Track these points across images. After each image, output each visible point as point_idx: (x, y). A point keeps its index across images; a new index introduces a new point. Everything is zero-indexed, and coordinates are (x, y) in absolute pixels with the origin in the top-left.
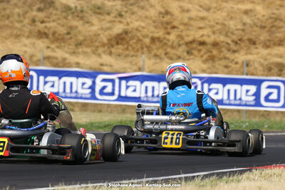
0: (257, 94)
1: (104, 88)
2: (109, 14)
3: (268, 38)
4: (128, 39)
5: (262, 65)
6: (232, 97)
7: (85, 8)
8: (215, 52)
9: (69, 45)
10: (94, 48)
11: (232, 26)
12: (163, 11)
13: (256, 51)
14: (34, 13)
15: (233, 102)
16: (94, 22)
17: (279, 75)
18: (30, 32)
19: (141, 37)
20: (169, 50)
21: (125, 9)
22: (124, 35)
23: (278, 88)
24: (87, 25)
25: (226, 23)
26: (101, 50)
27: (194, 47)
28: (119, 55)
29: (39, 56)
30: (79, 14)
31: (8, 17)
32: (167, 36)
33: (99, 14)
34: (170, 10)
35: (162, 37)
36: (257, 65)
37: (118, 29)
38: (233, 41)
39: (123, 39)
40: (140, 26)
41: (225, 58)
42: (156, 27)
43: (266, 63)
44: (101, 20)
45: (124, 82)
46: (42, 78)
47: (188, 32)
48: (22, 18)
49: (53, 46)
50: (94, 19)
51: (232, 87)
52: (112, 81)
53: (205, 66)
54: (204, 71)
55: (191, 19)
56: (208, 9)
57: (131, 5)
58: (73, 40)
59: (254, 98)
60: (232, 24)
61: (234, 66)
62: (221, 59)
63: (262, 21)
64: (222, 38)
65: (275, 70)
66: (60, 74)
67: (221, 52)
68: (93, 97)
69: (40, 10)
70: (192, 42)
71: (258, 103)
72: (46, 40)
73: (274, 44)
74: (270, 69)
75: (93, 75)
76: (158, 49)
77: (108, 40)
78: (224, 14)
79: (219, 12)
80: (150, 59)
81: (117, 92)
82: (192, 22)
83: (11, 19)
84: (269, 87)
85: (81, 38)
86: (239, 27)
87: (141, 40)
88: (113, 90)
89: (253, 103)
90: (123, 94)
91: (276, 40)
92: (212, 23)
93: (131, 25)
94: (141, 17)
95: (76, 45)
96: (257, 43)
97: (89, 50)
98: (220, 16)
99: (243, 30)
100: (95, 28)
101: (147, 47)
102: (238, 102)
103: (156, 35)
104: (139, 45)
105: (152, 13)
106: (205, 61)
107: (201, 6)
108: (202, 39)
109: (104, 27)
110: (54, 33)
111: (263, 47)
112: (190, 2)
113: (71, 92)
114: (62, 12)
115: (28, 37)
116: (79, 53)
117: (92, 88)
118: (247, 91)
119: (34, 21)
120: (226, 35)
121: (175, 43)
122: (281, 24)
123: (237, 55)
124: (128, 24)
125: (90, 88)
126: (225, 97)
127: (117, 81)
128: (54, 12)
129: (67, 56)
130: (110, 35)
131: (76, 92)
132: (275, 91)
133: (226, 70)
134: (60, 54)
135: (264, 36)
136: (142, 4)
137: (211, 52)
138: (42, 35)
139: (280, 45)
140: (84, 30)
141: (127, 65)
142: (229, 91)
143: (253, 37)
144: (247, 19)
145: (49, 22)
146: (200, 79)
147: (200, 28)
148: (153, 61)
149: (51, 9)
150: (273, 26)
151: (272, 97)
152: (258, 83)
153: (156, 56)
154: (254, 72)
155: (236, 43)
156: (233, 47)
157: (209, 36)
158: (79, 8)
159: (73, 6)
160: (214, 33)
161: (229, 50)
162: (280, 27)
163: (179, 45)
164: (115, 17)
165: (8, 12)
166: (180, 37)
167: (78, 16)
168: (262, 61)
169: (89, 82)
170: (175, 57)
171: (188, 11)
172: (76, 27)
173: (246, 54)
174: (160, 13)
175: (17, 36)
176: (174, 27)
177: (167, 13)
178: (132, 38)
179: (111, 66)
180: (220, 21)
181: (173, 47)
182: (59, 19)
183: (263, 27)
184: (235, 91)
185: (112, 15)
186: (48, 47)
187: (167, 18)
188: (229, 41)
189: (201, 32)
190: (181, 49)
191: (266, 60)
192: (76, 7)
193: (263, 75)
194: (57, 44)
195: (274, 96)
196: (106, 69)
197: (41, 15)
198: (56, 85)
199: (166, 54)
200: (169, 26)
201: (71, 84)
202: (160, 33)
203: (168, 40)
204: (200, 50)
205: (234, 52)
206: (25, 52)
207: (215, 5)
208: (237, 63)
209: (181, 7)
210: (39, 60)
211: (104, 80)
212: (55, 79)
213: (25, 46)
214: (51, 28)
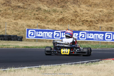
0: (104, 37)
1: (56, 35)
2: (58, 12)
3: (107, 19)
4: (64, 20)
5: (105, 27)
6: (96, 38)
7: (51, 10)
8: (91, 24)
9: (46, 22)
10: (53, 23)
11: (96, 16)
12: (75, 11)
13: (104, 23)
14: (35, 12)
15: (96, 39)
16: (53, 15)
17: (111, 31)
18: (34, 18)
19: (68, 19)
20: (76, 23)
21: (63, 11)
22: (63, 19)
23: (110, 35)
24: (51, 16)
25: (94, 15)
26: (55, 23)
27: (84, 22)
28: (61, 25)
29: (36, 25)
30: (49, 12)
31: (27, 13)
32: (76, 19)
33: (55, 12)
34: (77, 11)
35: (74, 19)
36: (104, 28)
37: (61, 17)
38: (96, 20)
39: (62, 20)
40: (68, 16)
41: (94, 25)
42: (72, 16)
43: (107, 27)
44: (55, 14)
45: (62, 33)
46: (37, 32)
47: (82, 17)
48: (31, 14)
49: (40, 22)
50: (53, 14)
51: (96, 35)
52: (59, 33)
53: (88, 28)
54: (87, 30)
55: (83, 13)
56: (89, 10)
57: (65, 9)
58: (47, 20)
59: (103, 38)
60: (96, 15)
61: (97, 28)
62: (93, 26)
63: (105, 14)
64: (93, 19)
65: (110, 29)
66: (43, 31)
67: (93, 24)
68: (53, 38)
69: (36, 11)
70: (83, 21)
71: (104, 40)
72: (38, 20)
73: (109, 21)
74: (108, 29)
75: (53, 31)
76: (73, 23)
77: (58, 20)
78: (94, 12)
79: (92, 11)
80: (71, 26)
81: (60, 36)
82: (84, 15)
83: (28, 14)
84: (108, 34)
85: (49, 20)
86: (98, 16)
87: (68, 20)
88: (59, 36)
89: (103, 39)
90: (62, 37)
91: (110, 20)
92: (90, 15)
93: (65, 16)
94: (68, 13)
95: (48, 22)
96: (104, 21)
97: (52, 23)
98: (92, 12)
99: (100, 17)
100: (53, 17)
101: (70, 22)
102: (98, 39)
103: (73, 19)
104: (67, 22)
105: (71, 12)
106: (88, 27)
107: (86, 10)
108: (87, 20)
109: (56, 16)
110: (41, 18)
111: (106, 22)
112: (83, 8)
113: (46, 36)
114: (43, 11)
115: (33, 19)
116: (49, 24)
117: (53, 35)
118: (101, 36)
119: (35, 14)
120: (94, 19)
121: (79, 21)
122: (111, 15)
123: (98, 24)
124: (64, 15)
125: (52, 35)
126: (94, 38)
127: (60, 33)
128: (41, 12)
129: (45, 25)
130: (58, 19)
131: (48, 36)
132: (110, 36)
133: (94, 29)
134: (43, 25)
135: (106, 19)
136: (68, 9)
137: (90, 24)
138: (37, 19)
139: (111, 21)
140: (50, 17)
141: (64, 28)
142: (95, 36)
143: (103, 19)
144: (101, 13)
145: (40, 15)
146: (86, 32)
147: (86, 16)
148: (72, 26)
149: (40, 10)
150: (109, 16)
151: (109, 38)
152: (104, 33)
153: (72, 25)
154: (103, 30)
155: (97, 21)
156: (96, 22)
157: (89, 19)
158: (49, 10)
159: (47, 10)
160: (90, 18)
161: (95, 23)
162: (111, 16)
163: (80, 22)
164: (60, 13)
165: (27, 12)
166: (80, 19)
167: (48, 13)
168: (106, 26)
169: (52, 33)
170: (78, 25)
171: (82, 11)
172: (48, 16)
173: (101, 24)
174: (74, 12)
175: (30, 19)
176: (78, 16)
177: (76, 12)
178: (65, 19)
179: (58, 28)
180: (93, 14)
181: (78, 22)
182: (42, 14)
183: (106, 16)
184: (97, 36)
185: (59, 13)
186: (39, 23)
187: (76, 13)
188: (95, 20)
189: (86, 18)
190: (80, 23)
191: (107, 26)
192: (48, 10)
193: (106, 31)
194: (42, 22)
195: (109, 37)
196: (57, 29)
197: (37, 13)
198: (42, 34)
199: (76, 24)
200: (77, 16)
201: (46, 34)
202: (74, 18)
203: (76, 20)
204: (86, 23)
205: (97, 23)
206: (32, 24)
207: (91, 9)
208: (98, 27)
209: (80, 10)
210: (36, 27)
211: (56, 33)
212: (41, 32)
213: (32, 22)
214: (40, 16)
